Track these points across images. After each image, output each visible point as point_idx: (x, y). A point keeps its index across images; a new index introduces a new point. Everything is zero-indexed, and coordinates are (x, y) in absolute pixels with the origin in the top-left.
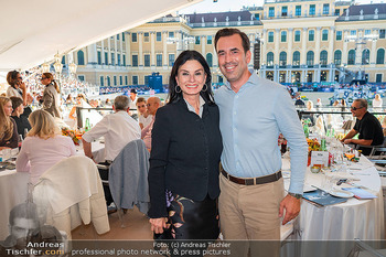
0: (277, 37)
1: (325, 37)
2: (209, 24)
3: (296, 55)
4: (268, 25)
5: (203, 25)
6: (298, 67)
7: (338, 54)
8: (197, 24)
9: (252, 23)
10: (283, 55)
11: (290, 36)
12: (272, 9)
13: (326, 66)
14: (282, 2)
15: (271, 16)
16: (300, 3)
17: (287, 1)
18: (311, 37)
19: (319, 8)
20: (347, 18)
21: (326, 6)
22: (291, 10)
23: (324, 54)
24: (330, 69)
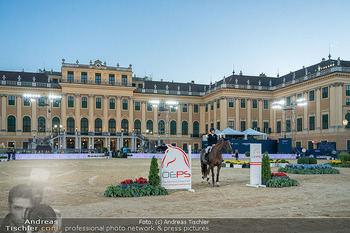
0: (78, 102)
1: (125, 106)
3: (98, 123)
4: (67, 89)
6: (101, 134)
7: (137, 124)
9: (49, 85)
10: (85, 122)
11: (91, 103)
12: (70, 73)
13: (127, 134)
14: (81, 67)
15: (71, 80)
16: (100, 71)
17: (87, 67)
18: (112, 106)
19: (118, 79)
20: (144, 91)
21: (124, 77)
22: (91, 76)
23: (125, 123)
24: (133, 137)
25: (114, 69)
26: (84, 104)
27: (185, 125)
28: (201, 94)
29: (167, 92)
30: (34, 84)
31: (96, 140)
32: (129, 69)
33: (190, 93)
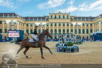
0: (54, 25)
1: (68, 25)
2: (31, 20)
3: (60, 31)
4: (50, 21)
5: (29, 20)
6: (60, 34)
8: (27, 20)
9: (45, 20)
10: (56, 30)
11: (58, 25)
12: (51, 16)
13: (69, 34)
14: (55, 14)
15: (52, 18)
16: (60, 15)
17: (56, 14)
18: (64, 25)
19: (66, 17)
20: (74, 20)
21: (68, 16)
22: (57, 17)
23: (68, 30)
24: (70, 35)
25: (65, 14)
26: (56, 25)
27: (87, 30)
28: (93, 20)
29: (81, 20)
30: (41, 20)
31: (59, 36)
32: (69, 14)
33: (89, 20)
